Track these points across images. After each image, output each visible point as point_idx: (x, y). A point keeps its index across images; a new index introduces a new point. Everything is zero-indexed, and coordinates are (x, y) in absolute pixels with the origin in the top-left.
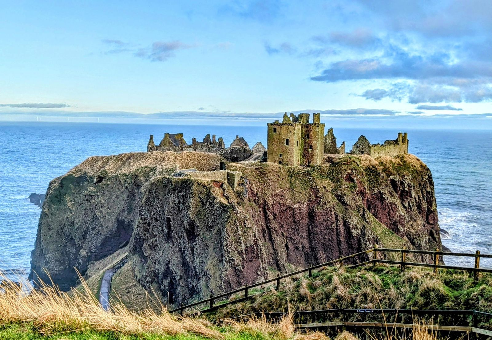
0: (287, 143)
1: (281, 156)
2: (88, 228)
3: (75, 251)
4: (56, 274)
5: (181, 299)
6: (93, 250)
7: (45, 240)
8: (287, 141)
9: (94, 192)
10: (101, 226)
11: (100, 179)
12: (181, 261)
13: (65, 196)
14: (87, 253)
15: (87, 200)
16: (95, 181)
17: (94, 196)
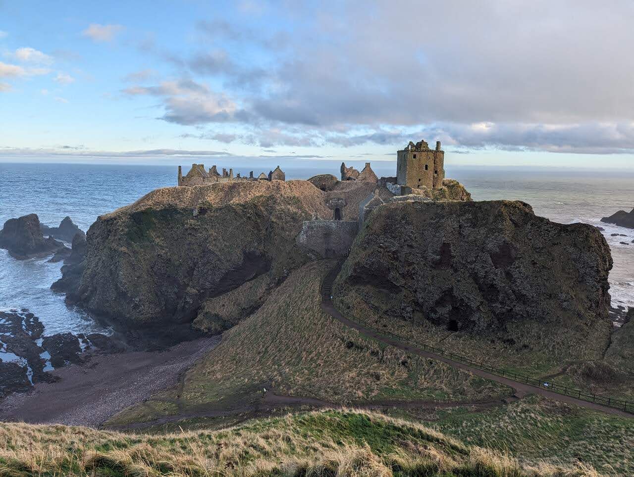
0: (426, 168)
1: (420, 180)
2: (195, 264)
3: (176, 290)
4: (152, 318)
5: (486, 325)
6: (208, 285)
7: (130, 282)
8: (426, 166)
9: (197, 225)
10: (219, 260)
11: (202, 211)
12: (477, 286)
13: (148, 232)
14: (199, 291)
15: (191, 234)
16: (196, 213)
17: (199, 229)
